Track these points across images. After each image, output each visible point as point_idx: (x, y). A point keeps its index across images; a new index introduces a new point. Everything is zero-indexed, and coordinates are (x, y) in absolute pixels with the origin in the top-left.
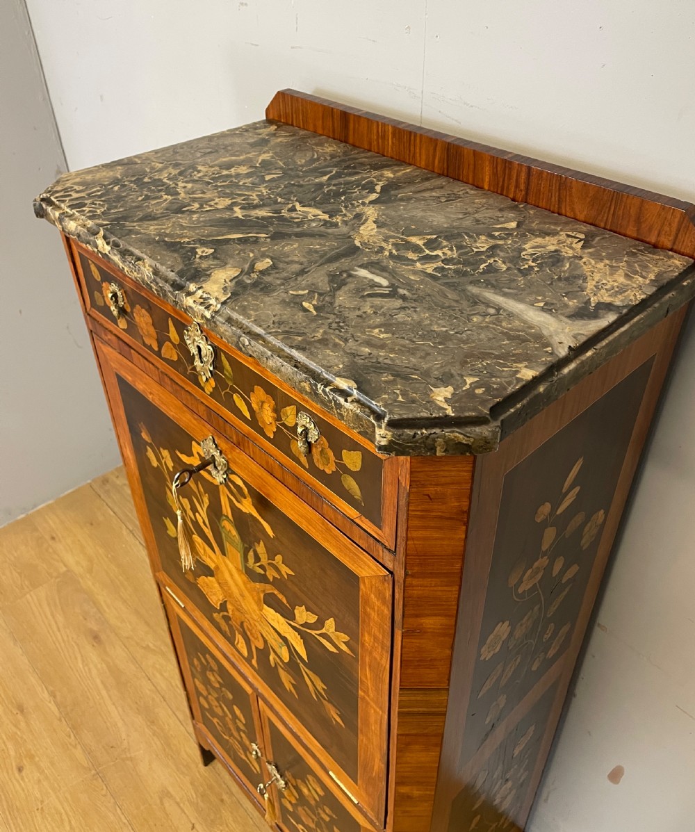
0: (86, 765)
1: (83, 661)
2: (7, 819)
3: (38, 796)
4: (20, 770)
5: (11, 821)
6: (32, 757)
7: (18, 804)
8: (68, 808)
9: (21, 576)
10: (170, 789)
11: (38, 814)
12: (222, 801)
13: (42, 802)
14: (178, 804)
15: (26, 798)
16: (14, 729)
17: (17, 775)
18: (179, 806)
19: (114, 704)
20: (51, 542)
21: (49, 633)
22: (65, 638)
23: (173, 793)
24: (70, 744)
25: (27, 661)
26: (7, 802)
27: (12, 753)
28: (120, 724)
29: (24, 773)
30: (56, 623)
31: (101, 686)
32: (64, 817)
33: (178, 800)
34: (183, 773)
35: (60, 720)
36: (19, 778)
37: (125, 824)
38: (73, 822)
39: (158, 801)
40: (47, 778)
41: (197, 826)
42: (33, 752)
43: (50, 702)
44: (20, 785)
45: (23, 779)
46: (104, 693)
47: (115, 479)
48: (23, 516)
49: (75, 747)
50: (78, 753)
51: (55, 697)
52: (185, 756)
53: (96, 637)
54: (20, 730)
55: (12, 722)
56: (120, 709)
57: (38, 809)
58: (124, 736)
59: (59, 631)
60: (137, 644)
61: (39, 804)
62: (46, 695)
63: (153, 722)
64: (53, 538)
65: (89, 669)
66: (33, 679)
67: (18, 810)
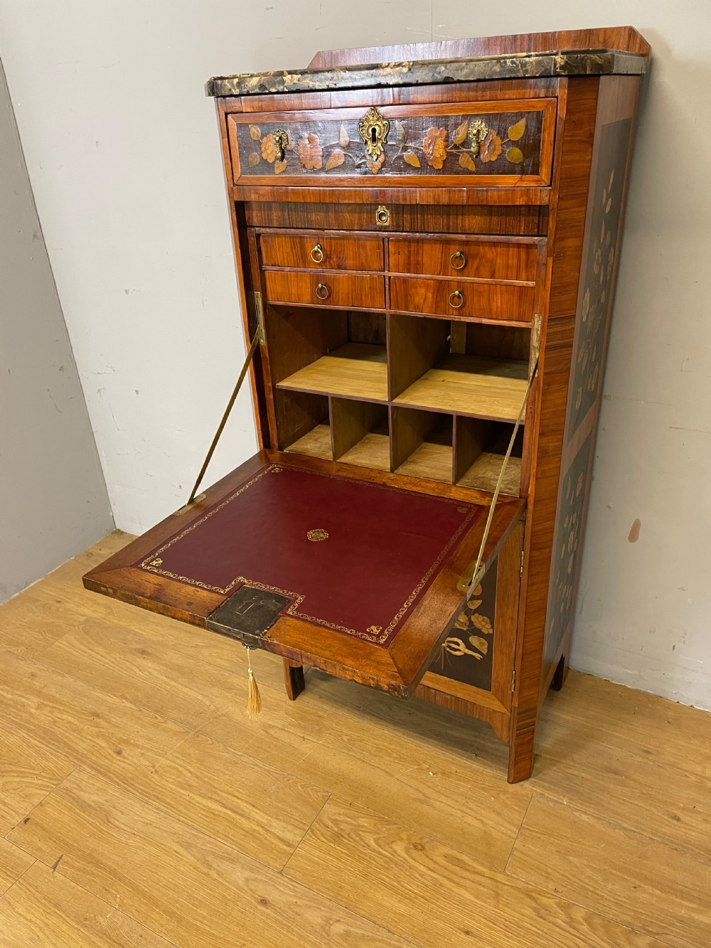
0: (183, 730)
1: (140, 670)
2: (125, 789)
3: (147, 763)
4: (119, 753)
5: (129, 788)
6: (126, 742)
7: (130, 775)
8: (181, 763)
9: (41, 633)
10: (271, 723)
11: (153, 775)
12: (320, 716)
13: (154, 767)
14: (282, 729)
15: (136, 769)
16: (97, 730)
17: (118, 758)
18: (285, 731)
19: (186, 687)
20: (58, 605)
21: (94, 661)
22: (113, 660)
23: (274, 724)
24: (161, 723)
25: (82, 684)
26: (118, 777)
27: (104, 745)
28: (200, 697)
29: (124, 754)
30: (98, 653)
31: (168, 680)
32: (180, 769)
33: (281, 727)
34: (275, 710)
35: (140, 711)
36: (122, 759)
37: (241, 755)
38: (192, 770)
39: (264, 733)
40: (148, 750)
41: (306, 737)
42: (124, 738)
43: (123, 702)
44: (124, 762)
45: (124, 757)
46: (173, 683)
47: (98, 551)
48: (17, 594)
49: (165, 722)
50: (170, 725)
51: (126, 698)
52: (272, 700)
53: (143, 652)
54: (103, 728)
55: (90, 725)
56: (195, 689)
57: (152, 772)
58: (208, 703)
59: (103, 657)
60: (188, 646)
61: (152, 768)
62: (116, 700)
63: (230, 688)
64: (59, 602)
65: (150, 673)
66: (97, 694)
67: (132, 779)
